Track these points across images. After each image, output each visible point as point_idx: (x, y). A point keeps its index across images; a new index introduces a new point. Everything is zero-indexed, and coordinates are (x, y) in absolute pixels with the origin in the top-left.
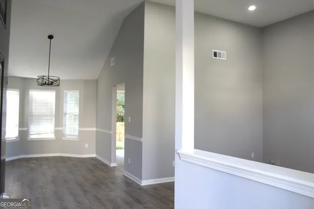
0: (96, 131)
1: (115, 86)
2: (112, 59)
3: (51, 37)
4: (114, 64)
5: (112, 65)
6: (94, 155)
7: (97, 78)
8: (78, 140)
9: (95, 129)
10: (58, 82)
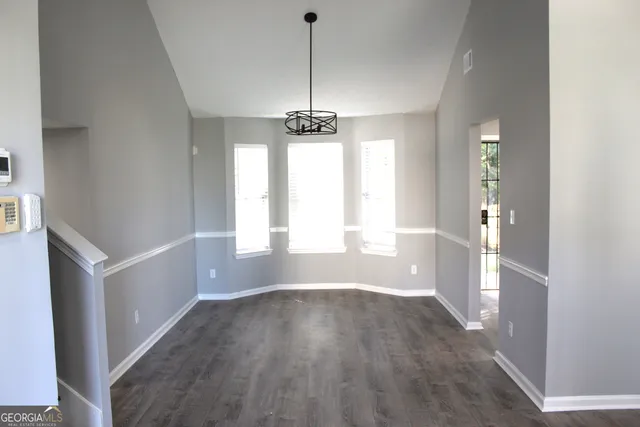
0: (436, 234)
1: (476, 125)
2: (466, 56)
3: (311, 18)
4: (470, 68)
5: (466, 72)
6: (432, 293)
7: (434, 108)
8: (394, 255)
9: (433, 231)
10: (333, 124)
